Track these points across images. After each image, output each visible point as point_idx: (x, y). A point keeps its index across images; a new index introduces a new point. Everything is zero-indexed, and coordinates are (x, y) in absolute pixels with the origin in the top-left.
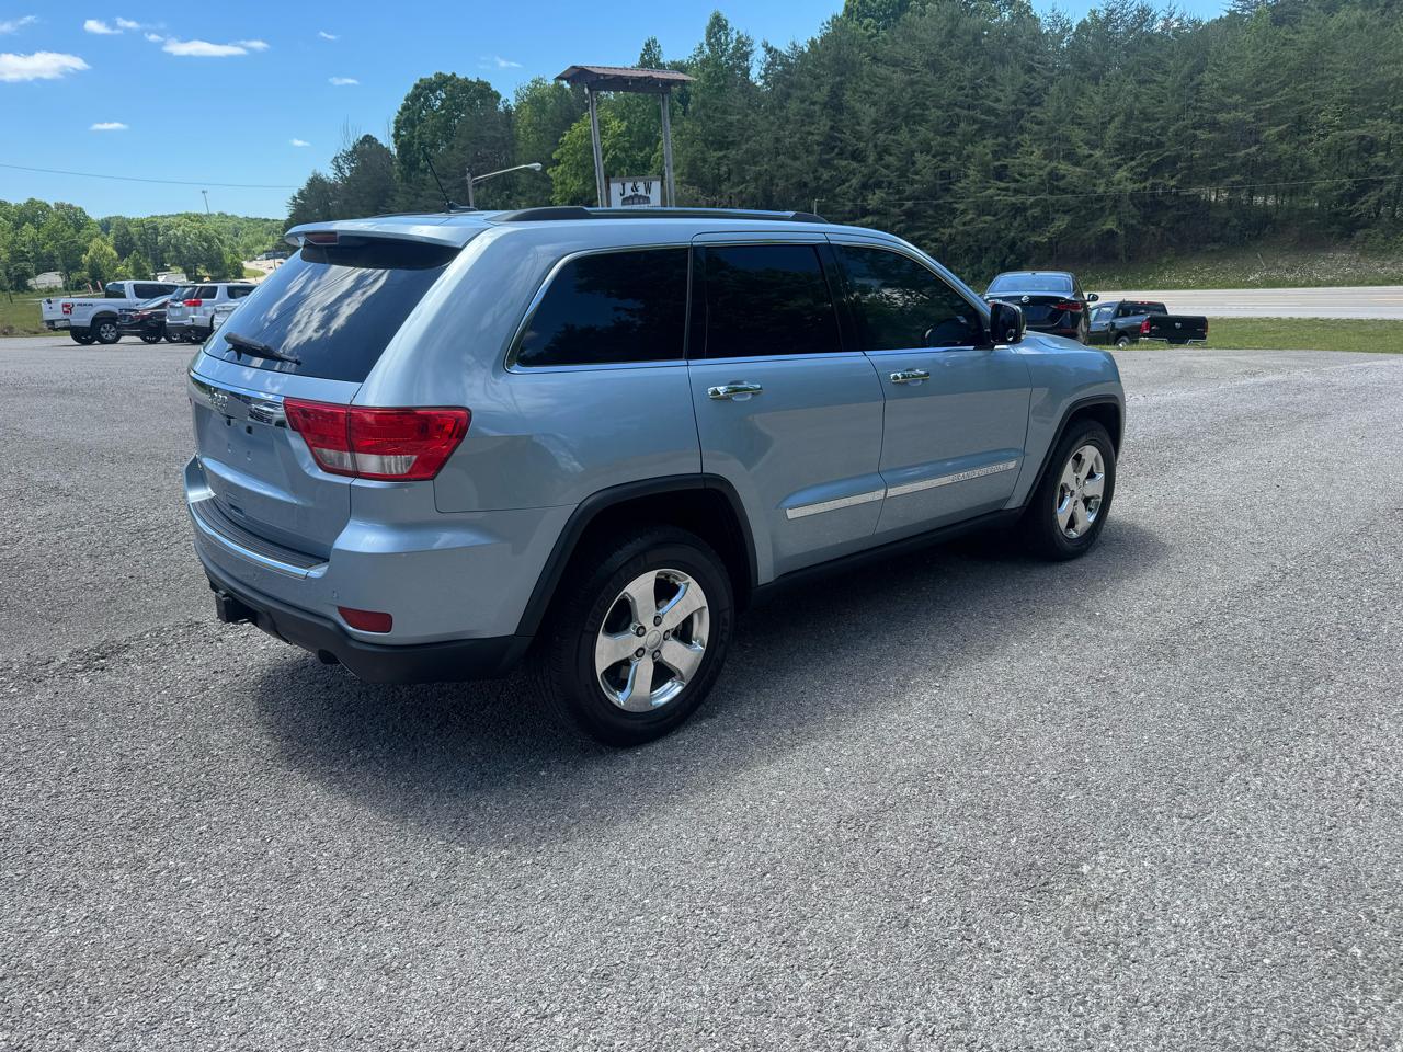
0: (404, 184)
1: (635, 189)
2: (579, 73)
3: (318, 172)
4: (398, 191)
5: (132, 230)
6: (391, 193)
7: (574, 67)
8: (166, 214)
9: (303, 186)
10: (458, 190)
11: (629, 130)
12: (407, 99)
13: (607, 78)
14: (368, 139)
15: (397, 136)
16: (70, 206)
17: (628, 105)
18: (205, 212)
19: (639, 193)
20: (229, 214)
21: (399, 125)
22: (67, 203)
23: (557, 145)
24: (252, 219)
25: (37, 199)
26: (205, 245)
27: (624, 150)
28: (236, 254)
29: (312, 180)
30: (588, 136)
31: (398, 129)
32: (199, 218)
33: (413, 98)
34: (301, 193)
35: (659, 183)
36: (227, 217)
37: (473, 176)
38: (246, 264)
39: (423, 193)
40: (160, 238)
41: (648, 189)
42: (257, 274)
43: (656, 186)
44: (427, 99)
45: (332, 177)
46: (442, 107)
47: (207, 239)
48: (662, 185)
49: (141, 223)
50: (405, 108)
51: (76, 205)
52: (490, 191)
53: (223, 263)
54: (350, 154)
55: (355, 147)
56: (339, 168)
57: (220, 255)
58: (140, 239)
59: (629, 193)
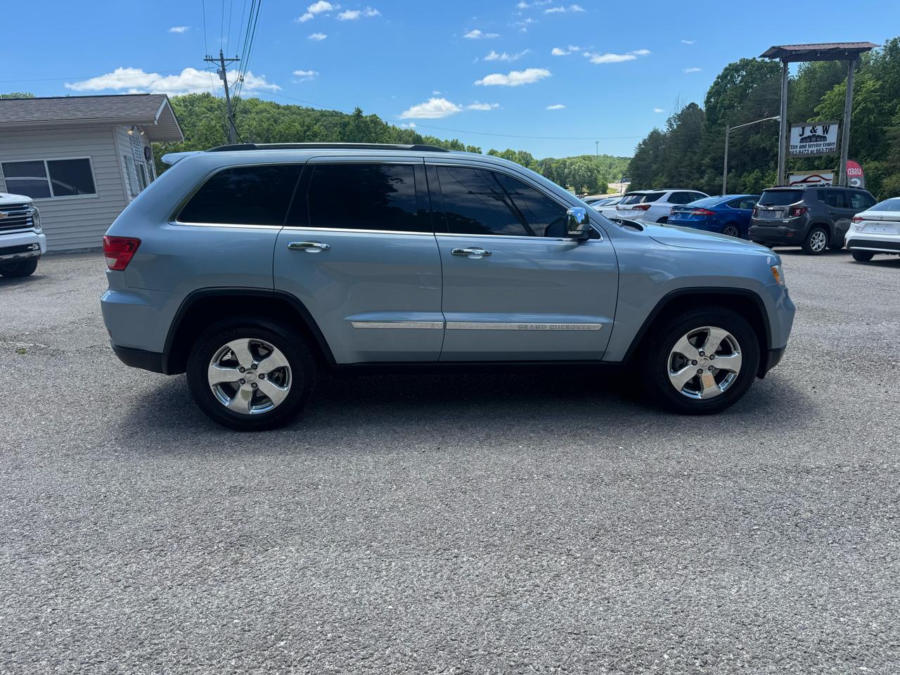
0: (707, 134)
1: (814, 130)
2: (778, 51)
3: (656, 128)
4: (701, 138)
5: (553, 165)
6: (697, 140)
7: (773, 47)
8: (572, 156)
9: (646, 137)
10: (741, 136)
11: (882, 87)
12: (718, 78)
13: (798, 53)
14: (693, 106)
15: (707, 102)
16: (525, 153)
17: (884, 68)
18: (596, 155)
19: (817, 134)
20: (609, 155)
21: (710, 95)
22: (524, 151)
23: (819, 101)
24: (622, 158)
25: (511, 149)
26: (589, 174)
27: (875, 102)
28: (606, 179)
29: (652, 133)
30: (843, 94)
31: (709, 98)
32: (589, 158)
33: (723, 77)
34: (644, 142)
35: (836, 126)
36: (608, 157)
37: (730, 127)
38: (610, 186)
39: (717, 139)
40: (566, 170)
41: (826, 130)
42: (614, 191)
43: (834, 129)
44: (732, 77)
45: (665, 130)
46: (741, 82)
47: (591, 170)
48: (839, 127)
49: (558, 161)
50: (716, 84)
51: (528, 152)
52: (764, 136)
53: (597, 184)
54: (679, 116)
55: (683, 111)
56: (671, 125)
57: (596, 179)
58: (555, 171)
59: (808, 133)
